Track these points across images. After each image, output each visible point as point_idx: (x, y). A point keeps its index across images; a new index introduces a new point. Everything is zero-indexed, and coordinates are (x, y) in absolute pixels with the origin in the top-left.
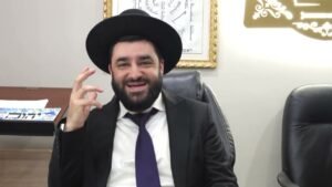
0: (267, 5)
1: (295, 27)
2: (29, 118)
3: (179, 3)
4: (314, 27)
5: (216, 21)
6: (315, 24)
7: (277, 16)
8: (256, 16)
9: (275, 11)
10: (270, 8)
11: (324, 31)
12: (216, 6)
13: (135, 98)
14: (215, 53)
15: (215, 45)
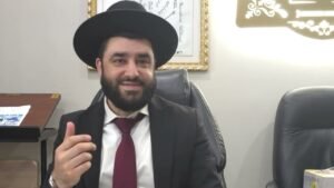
0: (260, 4)
1: (290, 26)
3: (168, 3)
4: (310, 25)
5: (206, 21)
6: (311, 22)
7: (270, 14)
8: (248, 15)
9: (269, 10)
10: (264, 6)
11: (321, 30)
12: (207, 5)
14: (206, 55)
15: (206, 46)
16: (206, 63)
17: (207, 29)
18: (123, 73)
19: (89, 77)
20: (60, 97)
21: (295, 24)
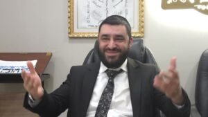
1: (196, 8)
2: (16, 72)
5: (142, 6)
8: (169, 2)
13: (110, 60)
14: (143, 27)
15: (143, 22)
16: (143, 33)
17: (143, 11)
18: (107, 46)
19: (70, 42)
20: (51, 54)
21: (199, 7)
